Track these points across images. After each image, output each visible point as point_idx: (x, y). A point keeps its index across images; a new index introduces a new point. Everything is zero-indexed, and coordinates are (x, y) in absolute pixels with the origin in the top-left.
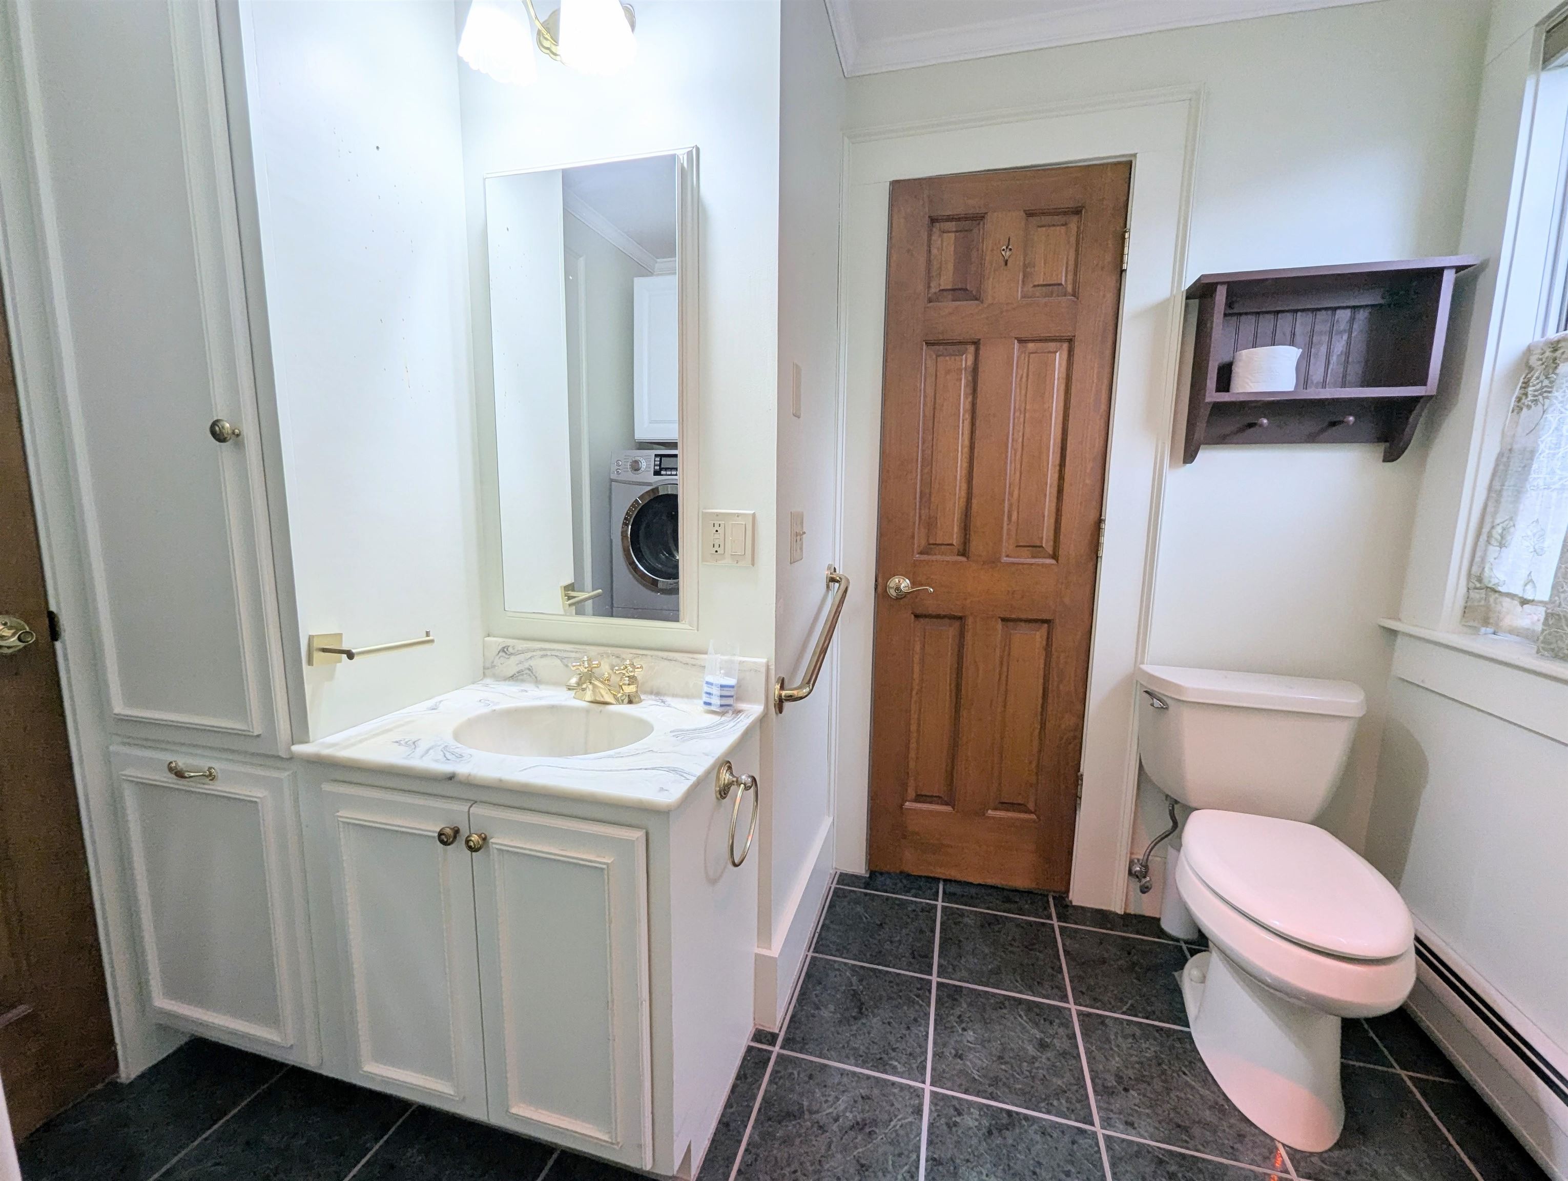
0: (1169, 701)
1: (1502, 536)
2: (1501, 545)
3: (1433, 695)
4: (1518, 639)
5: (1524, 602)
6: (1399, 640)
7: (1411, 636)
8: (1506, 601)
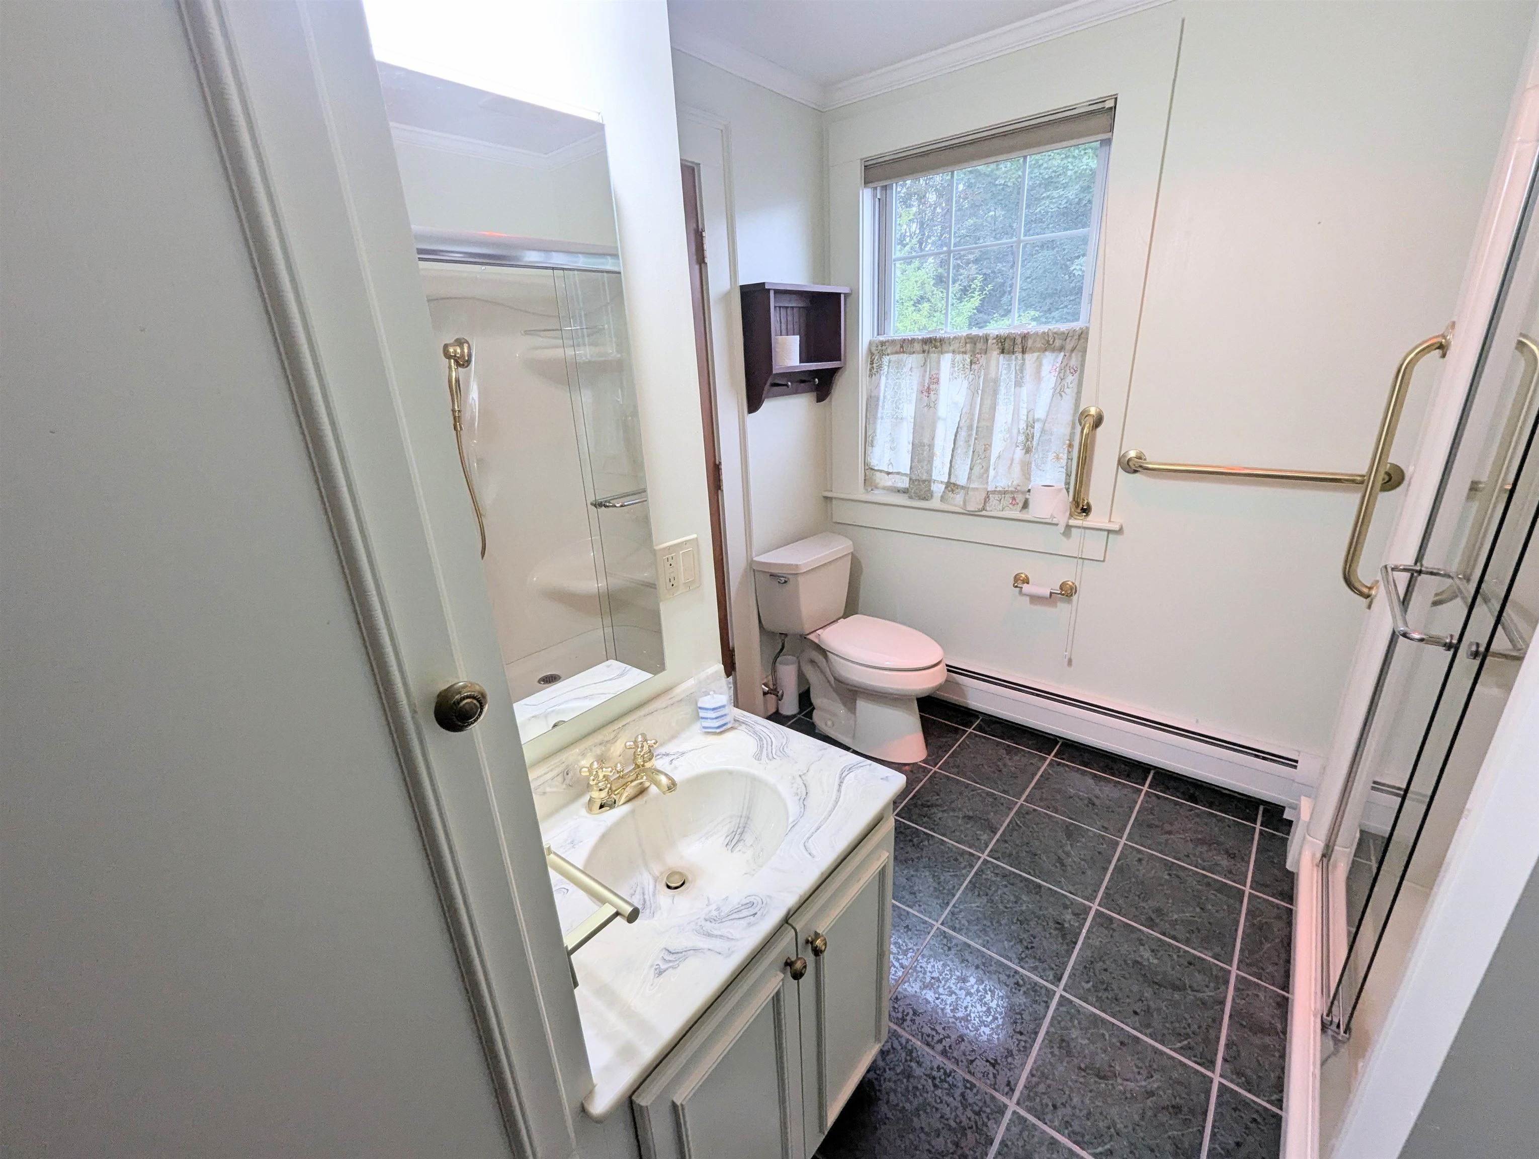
0: (790, 576)
1: (872, 442)
2: (872, 446)
3: (869, 529)
4: (885, 491)
5: (888, 473)
6: (834, 502)
7: (852, 500)
8: (878, 474)
